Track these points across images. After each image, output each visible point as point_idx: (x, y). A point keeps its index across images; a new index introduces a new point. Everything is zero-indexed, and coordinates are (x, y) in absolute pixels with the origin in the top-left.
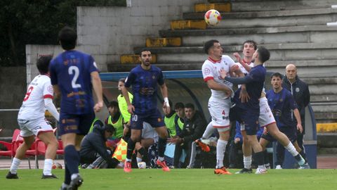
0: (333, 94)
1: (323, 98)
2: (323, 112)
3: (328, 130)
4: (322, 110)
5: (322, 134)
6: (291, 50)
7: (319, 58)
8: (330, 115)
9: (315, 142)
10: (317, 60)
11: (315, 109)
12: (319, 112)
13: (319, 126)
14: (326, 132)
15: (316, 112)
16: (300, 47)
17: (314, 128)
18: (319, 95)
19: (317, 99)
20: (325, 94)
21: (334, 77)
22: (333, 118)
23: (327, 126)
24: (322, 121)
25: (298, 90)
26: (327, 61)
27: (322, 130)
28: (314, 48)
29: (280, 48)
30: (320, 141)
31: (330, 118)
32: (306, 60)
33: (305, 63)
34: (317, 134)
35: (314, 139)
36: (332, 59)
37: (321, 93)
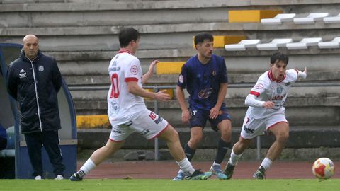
0: (99, 74)
1: (86, 81)
2: (85, 100)
3: (93, 125)
4: (84, 98)
5: (84, 131)
6: (41, 12)
7: (81, 24)
8: (96, 104)
9: (75, 142)
10: (78, 26)
11: (74, 95)
12: (80, 100)
13: (80, 119)
14: (90, 128)
15: (76, 100)
16: (54, 9)
17: (74, 122)
18: (80, 75)
19: (78, 81)
20: (89, 75)
21: (102, 50)
22: (99, 107)
23: (90, 120)
24: (84, 111)
25: (41, 68)
26: (92, 28)
27: (84, 125)
28: (73, 9)
29: (25, 9)
30: (82, 141)
31: (95, 107)
32: (63, 26)
33: (60, 31)
34: (78, 130)
35: (74, 138)
36: (99, 26)
37: (83, 73)
